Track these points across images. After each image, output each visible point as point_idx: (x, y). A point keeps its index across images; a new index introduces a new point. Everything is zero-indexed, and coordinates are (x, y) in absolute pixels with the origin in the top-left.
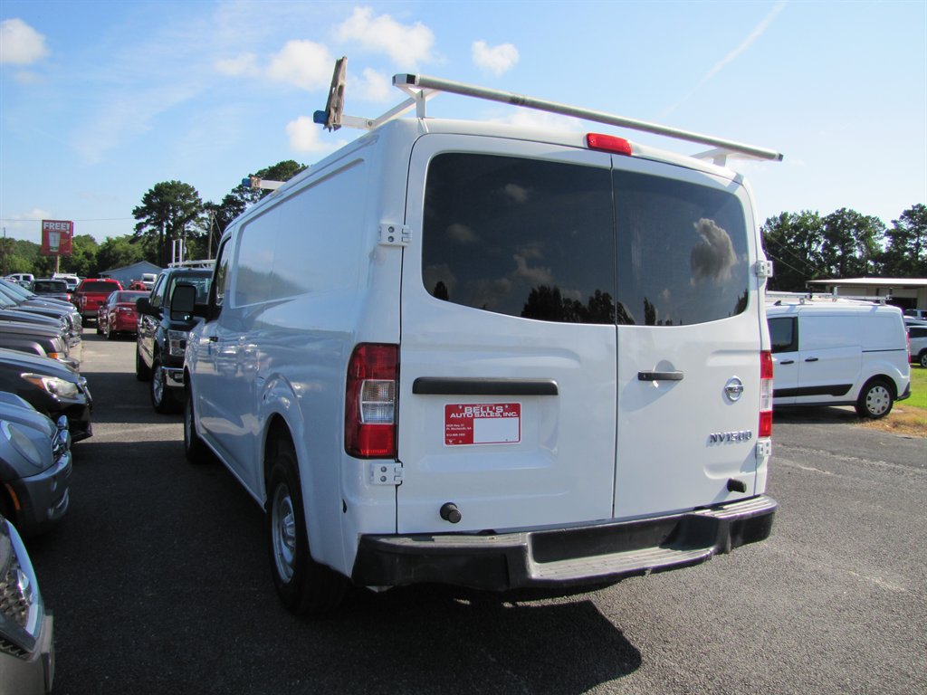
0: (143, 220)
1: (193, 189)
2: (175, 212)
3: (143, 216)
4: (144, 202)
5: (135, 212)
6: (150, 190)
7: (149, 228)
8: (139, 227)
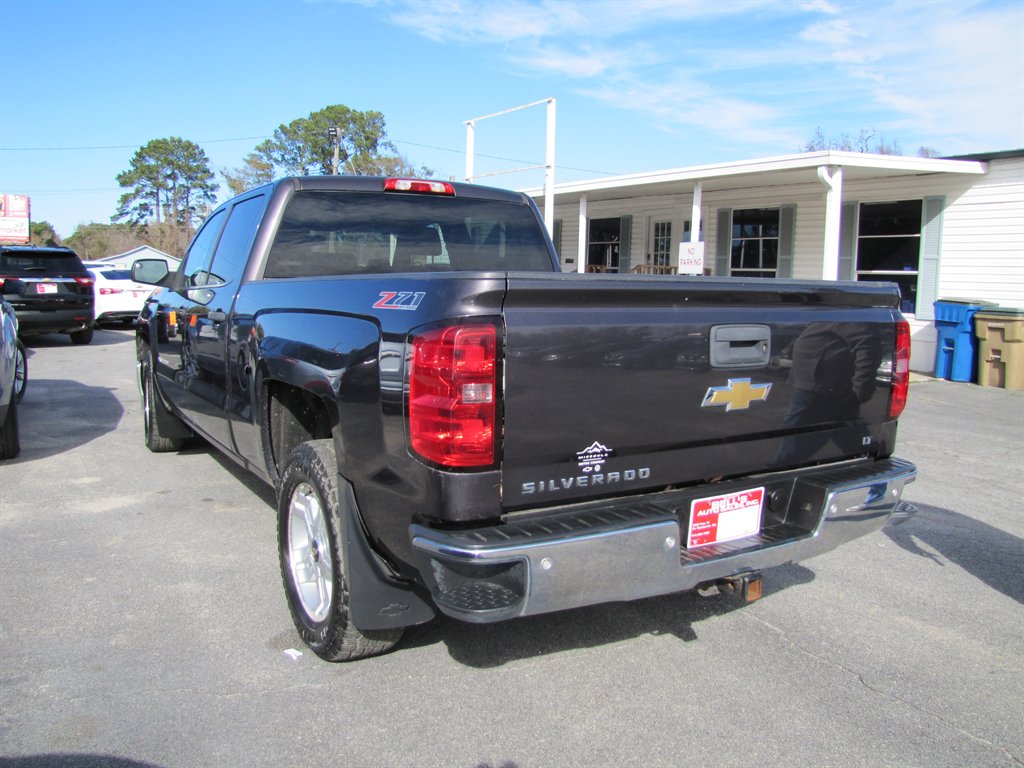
0: (131, 190)
1: (197, 146)
2: (175, 178)
3: (131, 184)
4: (133, 165)
5: (119, 177)
6: (142, 147)
7: (140, 201)
8: (126, 199)
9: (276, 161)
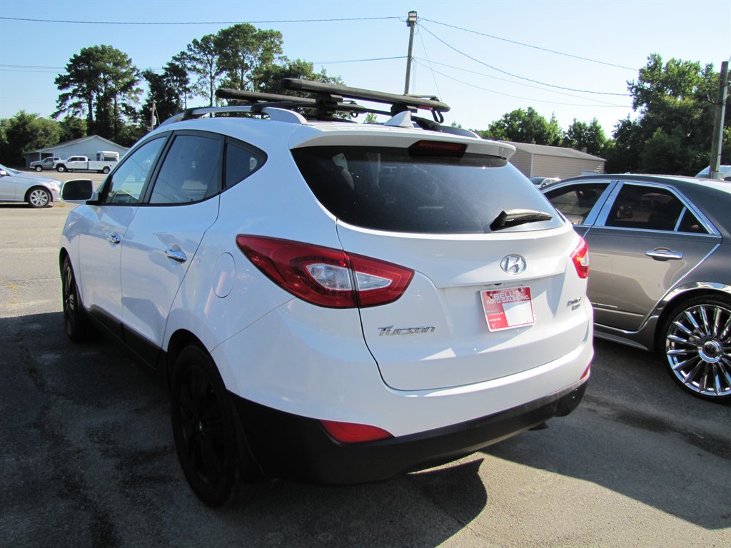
0: (70, 90)
1: (125, 56)
2: (105, 81)
3: (68, 86)
4: (68, 70)
5: (58, 81)
6: (75, 56)
7: (76, 100)
8: (64, 98)
9: (190, 69)
